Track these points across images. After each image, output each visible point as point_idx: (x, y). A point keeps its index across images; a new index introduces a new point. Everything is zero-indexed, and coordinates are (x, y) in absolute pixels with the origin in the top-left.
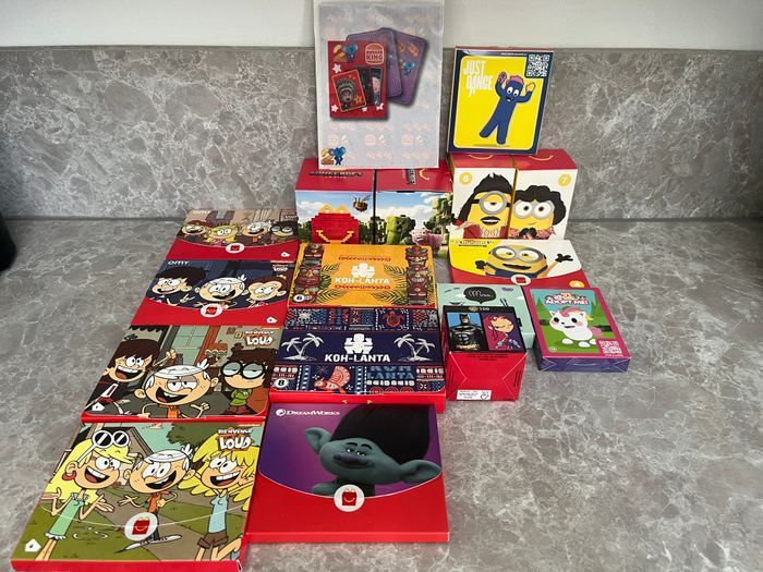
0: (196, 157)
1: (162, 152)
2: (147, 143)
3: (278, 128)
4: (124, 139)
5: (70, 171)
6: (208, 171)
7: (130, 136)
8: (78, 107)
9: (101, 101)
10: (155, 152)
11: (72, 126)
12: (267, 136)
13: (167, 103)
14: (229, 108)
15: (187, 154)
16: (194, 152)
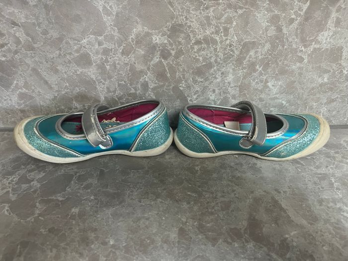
0: (142, 72)
1: (108, 67)
2: (94, 58)
3: (228, 42)
4: (70, 54)
5: (17, 87)
6: (152, 85)
7: (77, 51)
8: (23, 20)
9: (47, 14)
10: (101, 67)
11: (18, 42)
12: (215, 49)
13: (117, 15)
14: (181, 20)
15: (132, 69)
16: (139, 67)
